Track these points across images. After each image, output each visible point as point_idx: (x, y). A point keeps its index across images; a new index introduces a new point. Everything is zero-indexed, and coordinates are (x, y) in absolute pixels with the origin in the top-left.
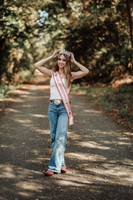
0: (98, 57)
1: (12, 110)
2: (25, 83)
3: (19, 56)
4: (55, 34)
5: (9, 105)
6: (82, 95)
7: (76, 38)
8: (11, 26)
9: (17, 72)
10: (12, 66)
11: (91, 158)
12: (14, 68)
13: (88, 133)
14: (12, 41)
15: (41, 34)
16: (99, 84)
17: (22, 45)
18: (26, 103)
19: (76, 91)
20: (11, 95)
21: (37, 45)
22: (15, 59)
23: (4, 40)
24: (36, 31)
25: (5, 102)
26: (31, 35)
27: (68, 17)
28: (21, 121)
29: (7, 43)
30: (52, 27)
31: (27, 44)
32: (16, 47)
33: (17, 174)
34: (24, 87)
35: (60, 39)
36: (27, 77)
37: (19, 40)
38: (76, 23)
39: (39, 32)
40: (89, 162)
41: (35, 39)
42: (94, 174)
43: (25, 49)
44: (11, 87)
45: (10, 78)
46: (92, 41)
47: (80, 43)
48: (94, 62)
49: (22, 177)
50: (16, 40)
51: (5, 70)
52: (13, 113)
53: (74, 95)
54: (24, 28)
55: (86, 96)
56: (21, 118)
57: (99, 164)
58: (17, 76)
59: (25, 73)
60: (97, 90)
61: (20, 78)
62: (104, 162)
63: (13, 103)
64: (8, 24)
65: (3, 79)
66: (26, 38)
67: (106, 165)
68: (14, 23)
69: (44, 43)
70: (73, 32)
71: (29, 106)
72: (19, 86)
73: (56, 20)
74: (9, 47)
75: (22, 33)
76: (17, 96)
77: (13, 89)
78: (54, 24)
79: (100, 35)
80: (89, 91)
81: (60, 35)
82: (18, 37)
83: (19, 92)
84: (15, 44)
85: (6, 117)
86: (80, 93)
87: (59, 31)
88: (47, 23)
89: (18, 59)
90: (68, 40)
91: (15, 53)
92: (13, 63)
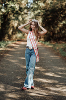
0: (60, 26)
2: (18, 41)
3: (16, 25)
4: (36, 12)
5: (7, 52)
6: (50, 48)
7: (48, 15)
8: (11, 7)
9: (14, 34)
10: (11, 31)
11: (49, 81)
13: (50, 68)
14: (12, 16)
15: (29, 12)
16: (61, 41)
17: (17, 19)
18: (17, 51)
19: (47, 45)
20: (9, 47)
21: (26, 18)
22: (13, 27)
23: (7, 15)
24: (26, 11)
25: (5, 50)
26: (23, 13)
27: (44, 2)
28: (13, 61)
29: (9, 17)
30: (35, 8)
31: (20, 18)
32: (14, 20)
33: (6, 89)
34: (17, 43)
35: (39, 15)
36: (20, 37)
38: (49, 6)
40: (48, 84)
41: (25, 16)
42: (50, 90)
43: (19, 21)
44: (10, 42)
45: (10, 38)
46: (57, 17)
47: (50, 18)
48: (58, 29)
50: (14, 16)
51: (7, 33)
52: (9, 56)
53: (45, 47)
55: (52, 48)
56: (13, 59)
57: (54, 85)
58: (14, 37)
59: (19, 35)
60: (59, 45)
61: (16, 38)
62: (57, 84)
63: (10, 51)
64: (9, 6)
65: (6, 38)
66: (20, 14)
67: (57, 86)
69: (30, 17)
70: (47, 11)
71: (19, 53)
72: (14, 42)
73: (37, 4)
74: (9, 20)
76: (12, 47)
78: (36, 6)
79: (62, 14)
80: (54, 45)
81: (39, 13)
82: (15, 14)
83: (14, 45)
84: (13, 18)
85: (5, 59)
86: (49, 46)
87: (39, 11)
88: (32, 6)
89: (15, 27)
90: (44, 16)
91: (13, 23)
92: (12, 29)
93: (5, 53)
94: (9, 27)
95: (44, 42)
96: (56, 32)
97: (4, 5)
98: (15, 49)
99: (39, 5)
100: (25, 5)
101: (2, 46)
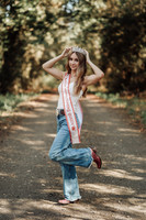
0: (145, 56)
1: (20, 128)
2: (45, 92)
3: (39, 55)
4: (87, 24)
5: (18, 121)
6: (121, 109)
7: (117, 30)
8: (27, 13)
9: (36, 77)
10: (29, 69)
11: (114, 190)
12: (31, 72)
13: (117, 159)
14: (28, 34)
15: (69, 24)
17: (41, 40)
18: (41, 119)
19: (113, 103)
20: (23, 109)
21: (64, 39)
22: (32, 60)
23: (17, 33)
24: (61, 21)
25: (14, 117)
26: (55, 26)
28: (30, 142)
29: (21, 37)
30: (84, 15)
31: (49, 38)
32: (33, 42)
33: (13, 209)
34: (43, 97)
35: (95, 31)
36: (50, 84)
37: (37, 32)
38: (116, 9)
39: (66, 22)
40: (110, 195)
41: (60, 32)
42: (114, 211)
43: (47, 46)
44: (24, 97)
45: (25, 85)
46: (137, 34)
47: (121, 37)
48: (140, 63)
49: (19, 212)
50: (33, 34)
51: (19, 75)
52: (21, 131)
53: (109, 108)
54: (43, 16)
55: (125, 109)
56: (31, 139)
57: (123, 198)
58: (36, 83)
59: (47, 79)
60: (142, 101)
61: (41, 85)
62: (131, 196)
63: (24, 118)
64: (22, 10)
65: (16, 87)
66: (47, 30)
67: (132, 200)
68: (30, 9)
69: (72, 36)
70: (112, 21)
71: (45, 123)
72: (36, 97)
74: (23, 43)
75: (41, 23)
76: (30, 109)
77: (26, 100)
78: (86, 10)
80: (130, 103)
81: (94, 25)
82: (36, 28)
83: (34, 104)
84: (32, 38)
85: (11, 137)
86: (118, 105)
87: (94, 20)
88: (76, 9)
89: (37, 59)
90: (105, 33)
91: (32, 51)
92: (30, 65)
93: (14, 124)
94: (23, 61)
95: (105, 96)
96: (136, 70)
97: (8, 8)
98: (38, 113)
99: (94, 7)
100: (60, 7)
101: (6, 106)
